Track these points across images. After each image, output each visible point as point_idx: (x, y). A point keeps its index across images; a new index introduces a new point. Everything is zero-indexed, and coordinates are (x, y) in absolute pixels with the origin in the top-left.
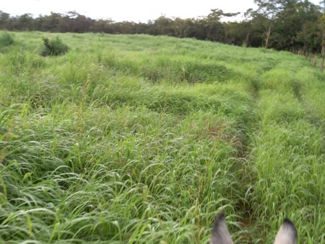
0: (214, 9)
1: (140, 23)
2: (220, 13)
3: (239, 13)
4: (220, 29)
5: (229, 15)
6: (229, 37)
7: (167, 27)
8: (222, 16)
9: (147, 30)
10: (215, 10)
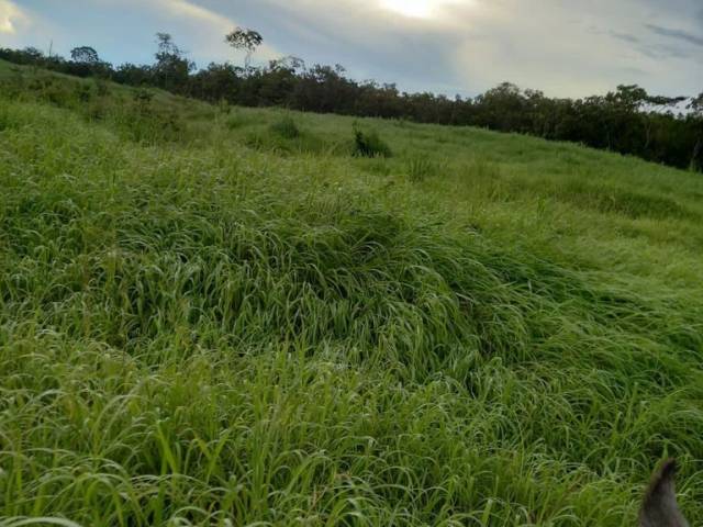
0: (626, 85)
1: (459, 101)
2: (639, 94)
3: (682, 99)
4: (636, 128)
5: (658, 101)
6: (653, 145)
7: (518, 115)
8: (643, 102)
9: (474, 118)
10: (629, 88)
